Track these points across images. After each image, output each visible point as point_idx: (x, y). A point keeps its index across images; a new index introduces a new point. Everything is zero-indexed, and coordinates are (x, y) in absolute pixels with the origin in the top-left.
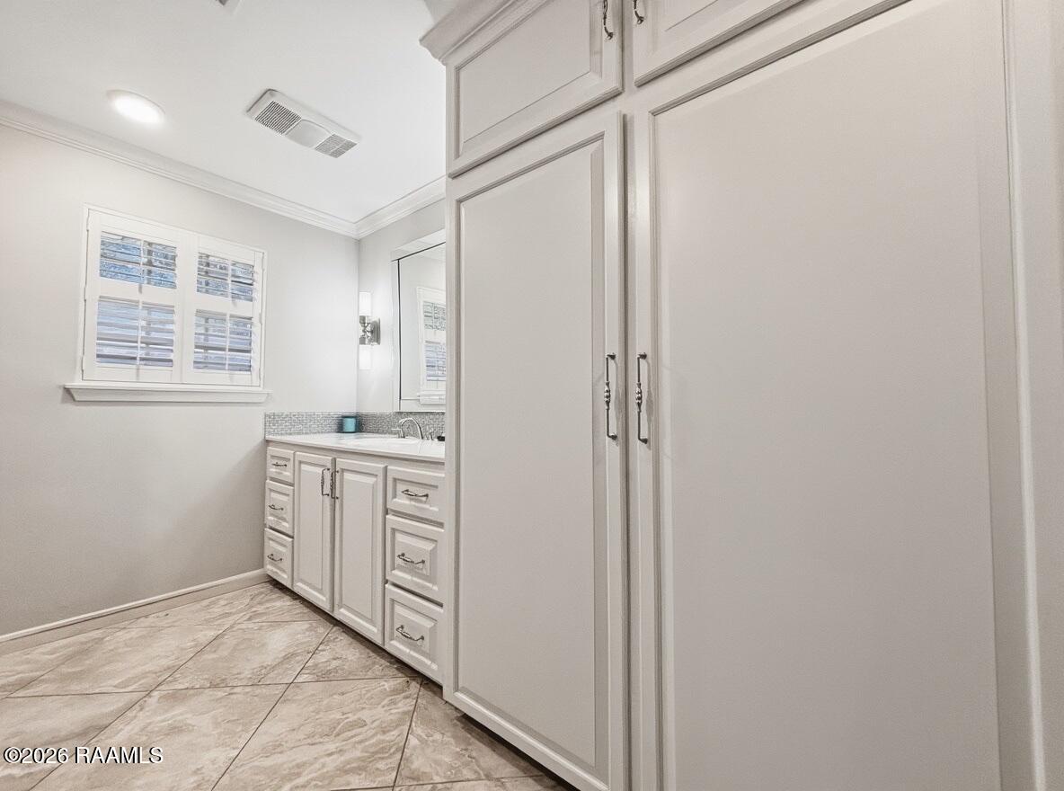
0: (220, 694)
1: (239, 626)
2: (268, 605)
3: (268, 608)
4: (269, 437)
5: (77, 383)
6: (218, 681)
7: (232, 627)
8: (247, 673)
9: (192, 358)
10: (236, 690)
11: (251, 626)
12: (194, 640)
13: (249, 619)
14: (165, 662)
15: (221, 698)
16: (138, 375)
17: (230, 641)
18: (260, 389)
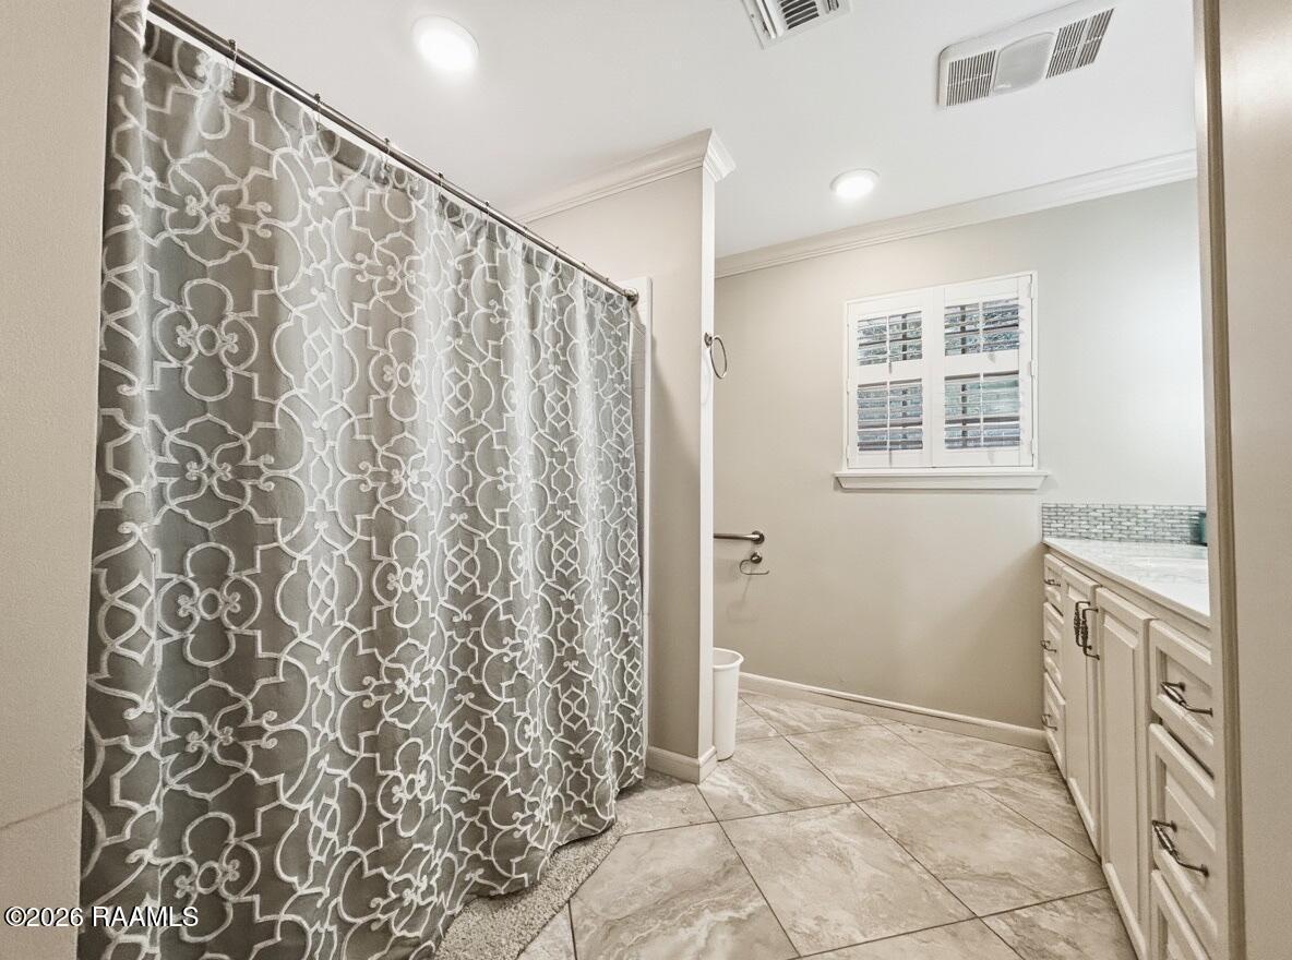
0: (898, 855)
1: (975, 791)
2: (1029, 786)
3: (1026, 791)
4: (1050, 540)
5: (844, 471)
6: (908, 841)
7: (969, 785)
8: (941, 856)
9: (944, 435)
10: (915, 866)
11: (988, 799)
12: (921, 775)
13: (994, 790)
14: (882, 781)
15: (896, 861)
16: (891, 461)
17: (953, 800)
18: (1033, 469)
